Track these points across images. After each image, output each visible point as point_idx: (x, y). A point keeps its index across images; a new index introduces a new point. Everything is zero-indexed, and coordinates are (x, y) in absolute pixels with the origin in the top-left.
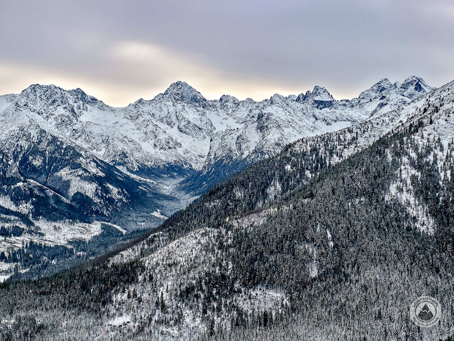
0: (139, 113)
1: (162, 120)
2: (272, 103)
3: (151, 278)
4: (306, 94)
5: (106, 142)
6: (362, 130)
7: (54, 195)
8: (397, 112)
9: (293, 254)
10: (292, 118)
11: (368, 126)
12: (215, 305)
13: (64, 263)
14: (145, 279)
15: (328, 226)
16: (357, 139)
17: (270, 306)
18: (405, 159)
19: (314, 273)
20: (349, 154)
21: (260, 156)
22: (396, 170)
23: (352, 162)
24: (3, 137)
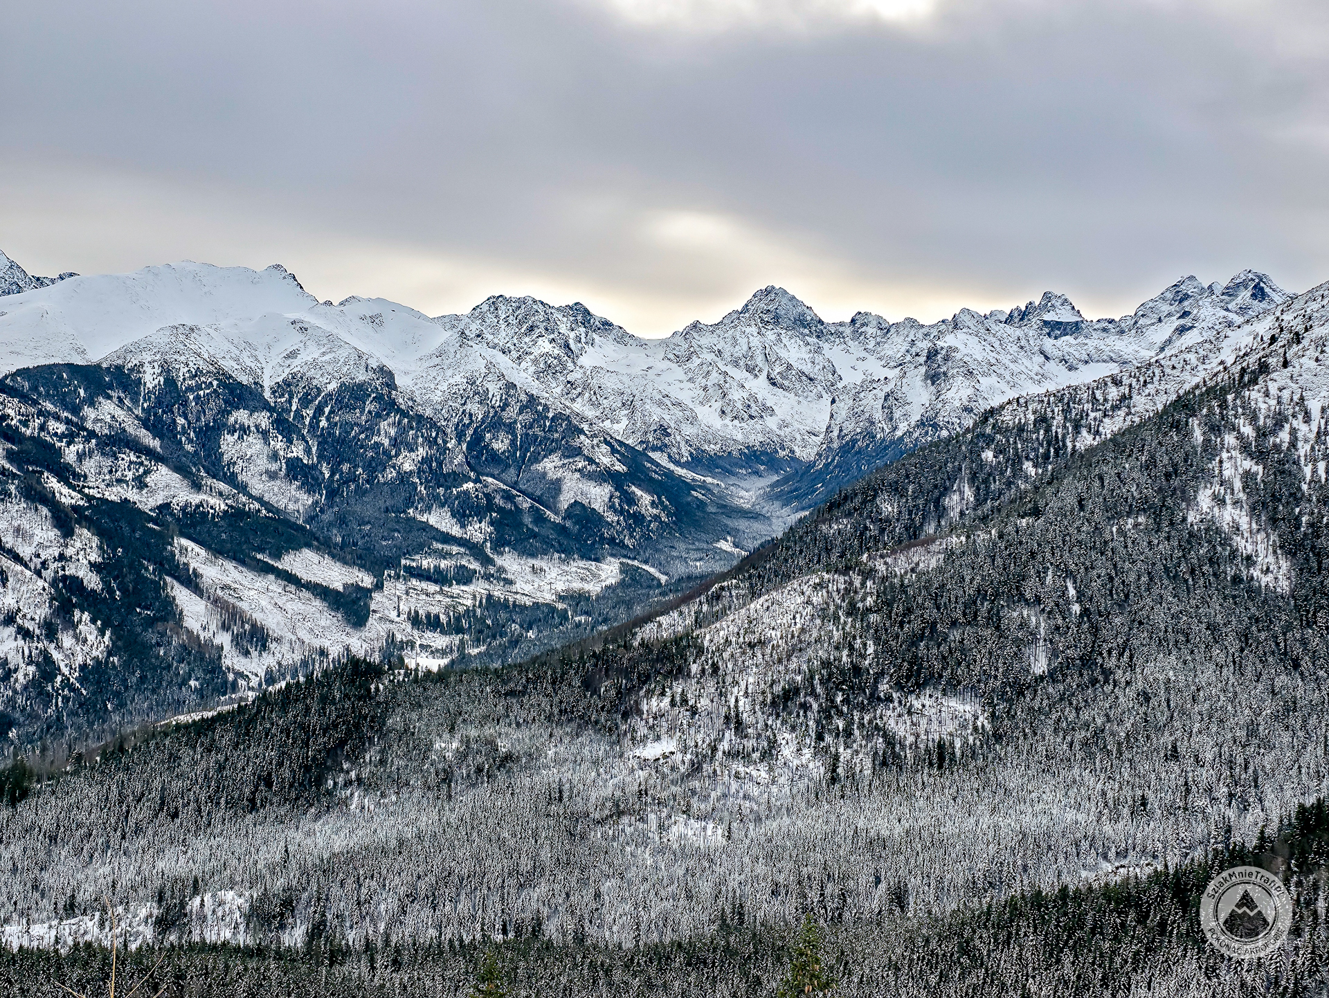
0: (692, 349)
1: (736, 363)
2: (956, 327)
3: (715, 669)
4: (1027, 307)
5: (629, 405)
6: (1142, 379)
7: (532, 507)
8: (1215, 343)
9: (998, 628)
10: (996, 356)
11: (1154, 373)
12: (841, 724)
13: (550, 638)
14: (703, 671)
15: (1069, 574)
16: (1131, 398)
17: (951, 729)
18: (1230, 439)
19: (1040, 665)
20: (1116, 429)
21: (930, 432)
22: (1210, 460)
23: (1119, 444)
24: (437, 397)
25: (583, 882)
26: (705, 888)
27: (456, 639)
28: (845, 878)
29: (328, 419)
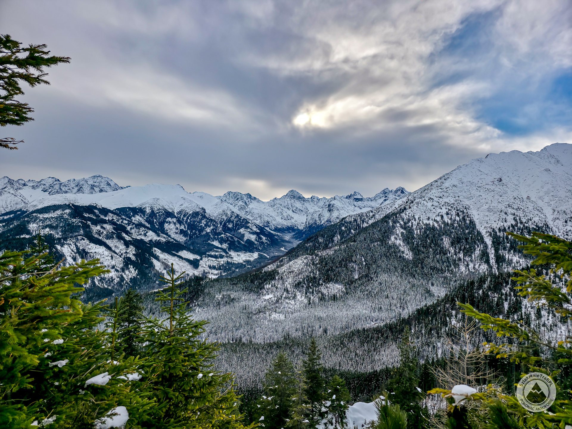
0: (275, 204)
1: (285, 207)
2: (335, 199)
3: (282, 278)
5: (260, 217)
7: (238, 240)
9: (347, 268)
12: (311, 290)
13: (242, 271)
14: (279, 278)
15: (363, 256)
17: (336, 291)
19: (356, 277)
23: (373, 225)
24: (215, 215)
25: (251, 328)
26: (280, 330)
27: (220, 271)
28: (312, 327)
29: (190, 220)
